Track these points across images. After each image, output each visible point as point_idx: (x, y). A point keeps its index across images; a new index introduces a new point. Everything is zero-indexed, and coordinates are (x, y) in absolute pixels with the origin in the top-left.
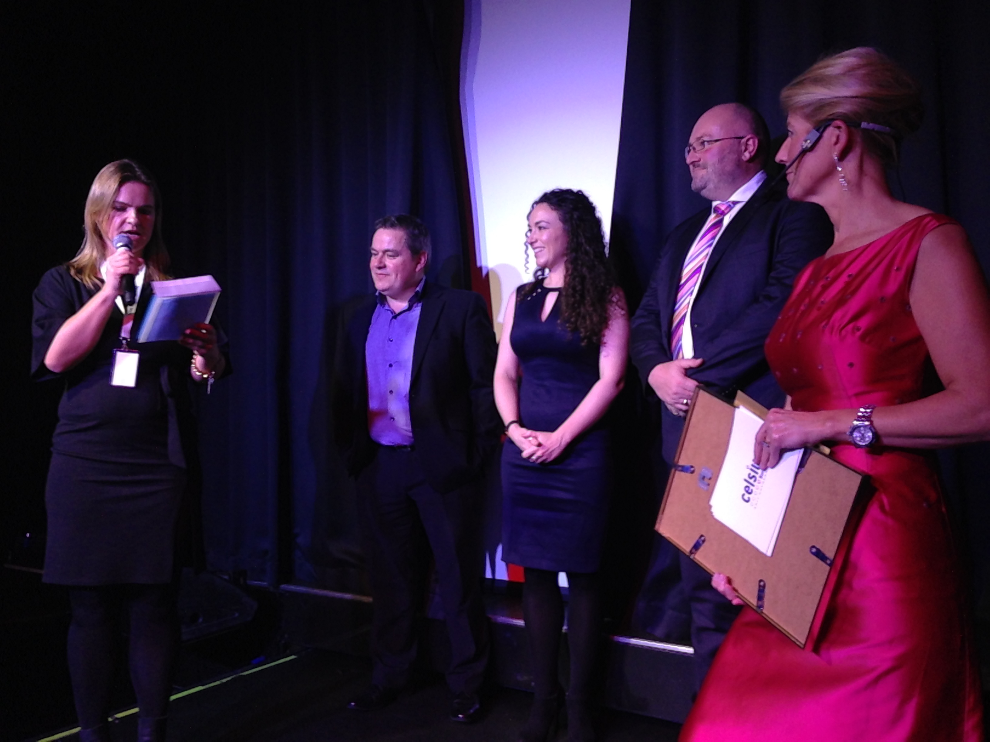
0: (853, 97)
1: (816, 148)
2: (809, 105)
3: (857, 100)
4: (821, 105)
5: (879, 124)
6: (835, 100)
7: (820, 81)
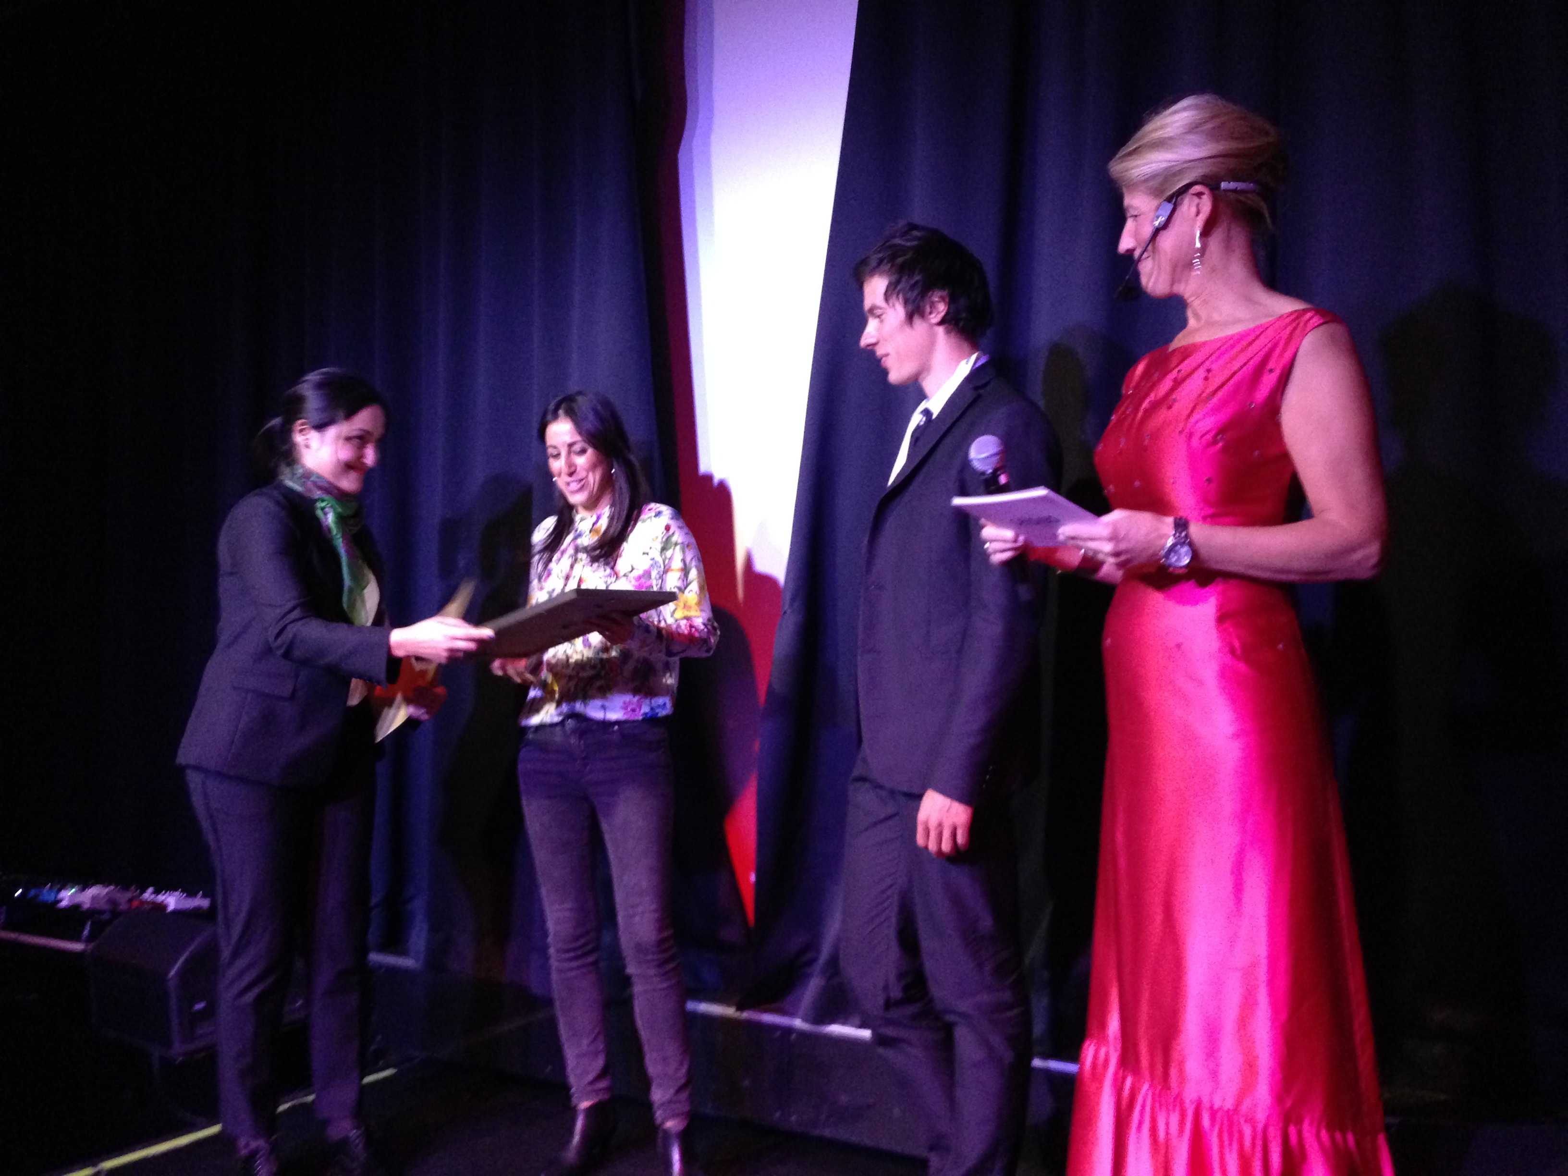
0: (1210, 157)
1: (1171, 225)
2: (1154, 176)
3: (1209, 160)
4: (1169, 174)
5: (1243, 181)
6: (1185, 165)
7: (1160, 144)
